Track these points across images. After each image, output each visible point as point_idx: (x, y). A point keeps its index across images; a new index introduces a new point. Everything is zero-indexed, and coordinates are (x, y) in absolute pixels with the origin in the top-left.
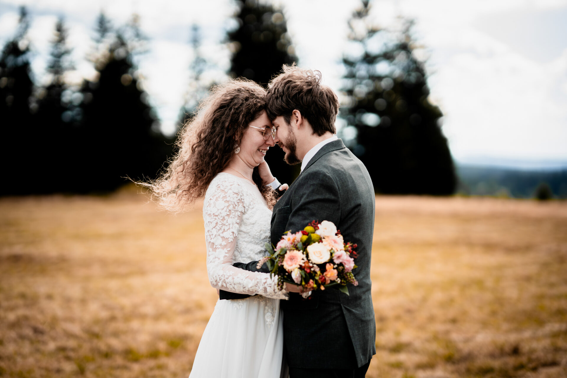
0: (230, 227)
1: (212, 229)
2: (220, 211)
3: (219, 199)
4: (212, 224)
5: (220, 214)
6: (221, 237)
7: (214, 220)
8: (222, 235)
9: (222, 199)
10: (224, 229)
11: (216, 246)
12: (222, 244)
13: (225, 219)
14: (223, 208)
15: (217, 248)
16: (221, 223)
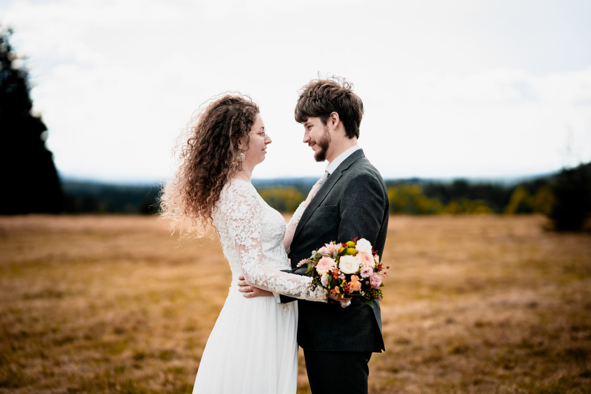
0: (256, 228)
1: (241, 232)
2: (245, 215)
3: (241, 204)
4: (240, 228)
5: (245, 218)
6: (251, 238)
7: (241, 224)
8: (251, 236)
9: (244, 204)
10: (252, 231)
11: (247, 247)
12: (253, 245)
13: (250, 222)
14: (247, 212)
15: (249, 249)
16: (248, 226)
